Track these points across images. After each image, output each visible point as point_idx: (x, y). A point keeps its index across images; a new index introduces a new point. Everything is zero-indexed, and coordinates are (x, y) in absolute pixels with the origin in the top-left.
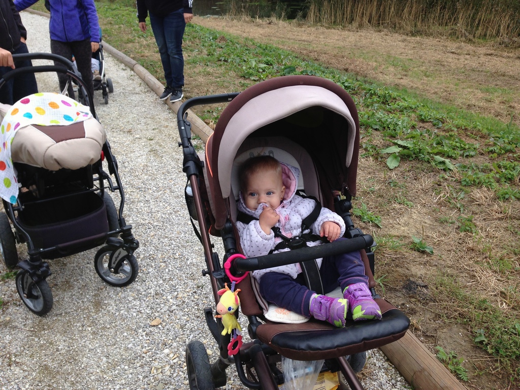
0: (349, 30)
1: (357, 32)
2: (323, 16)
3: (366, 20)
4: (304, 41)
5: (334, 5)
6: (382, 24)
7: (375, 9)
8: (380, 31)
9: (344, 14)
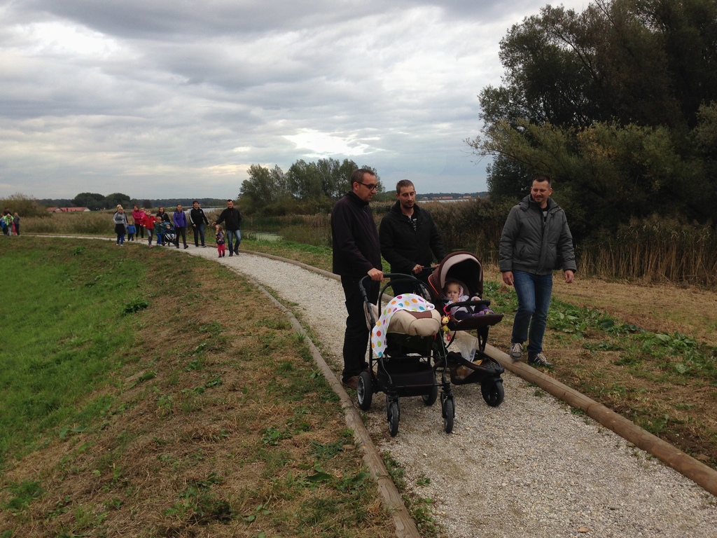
0: (639, 285)
1: (652, 287)
2: (599, 267)
3: (661, 273)
4: (581, 295)
5: (615, 254)
6: (687, 278)
7: (674, 260)
8: (685, 287)
9: (629, 265)
